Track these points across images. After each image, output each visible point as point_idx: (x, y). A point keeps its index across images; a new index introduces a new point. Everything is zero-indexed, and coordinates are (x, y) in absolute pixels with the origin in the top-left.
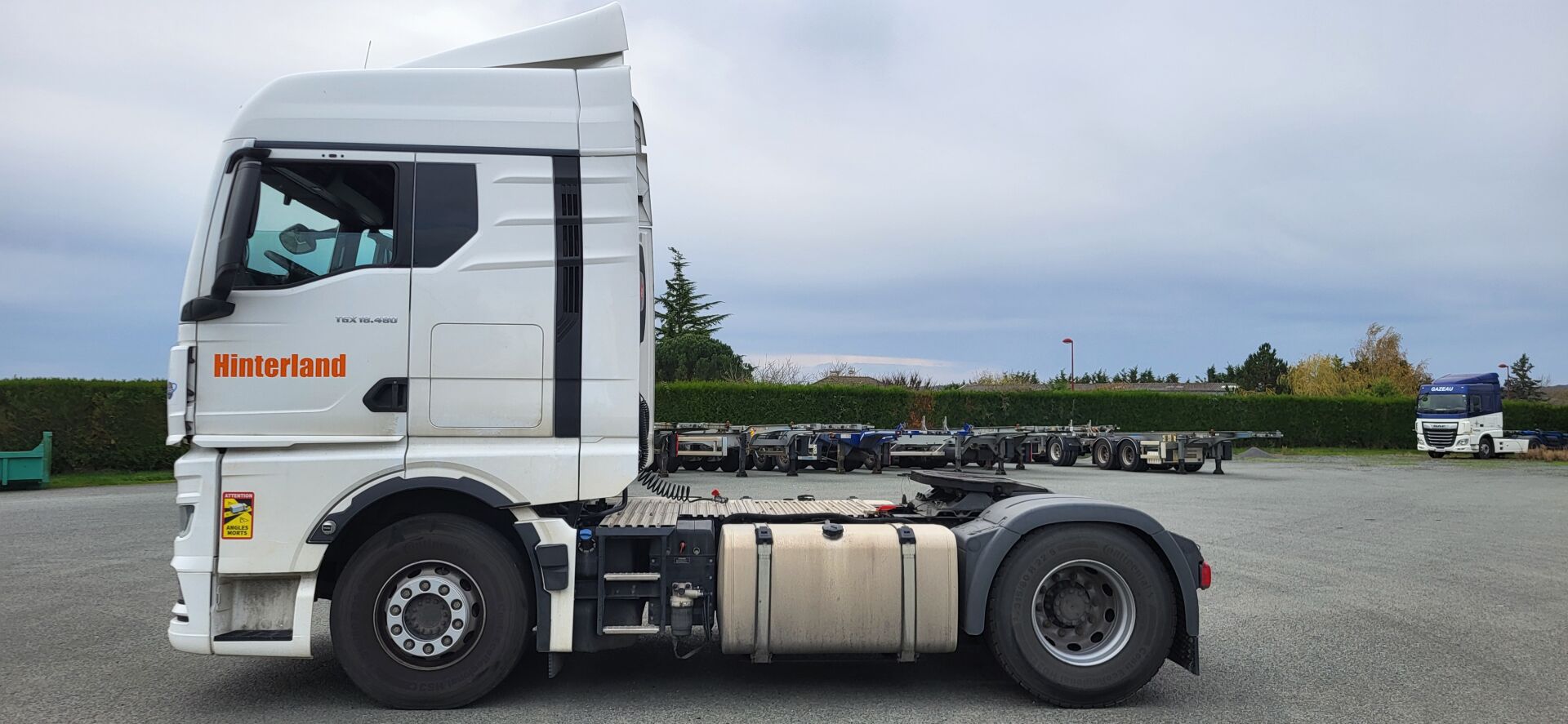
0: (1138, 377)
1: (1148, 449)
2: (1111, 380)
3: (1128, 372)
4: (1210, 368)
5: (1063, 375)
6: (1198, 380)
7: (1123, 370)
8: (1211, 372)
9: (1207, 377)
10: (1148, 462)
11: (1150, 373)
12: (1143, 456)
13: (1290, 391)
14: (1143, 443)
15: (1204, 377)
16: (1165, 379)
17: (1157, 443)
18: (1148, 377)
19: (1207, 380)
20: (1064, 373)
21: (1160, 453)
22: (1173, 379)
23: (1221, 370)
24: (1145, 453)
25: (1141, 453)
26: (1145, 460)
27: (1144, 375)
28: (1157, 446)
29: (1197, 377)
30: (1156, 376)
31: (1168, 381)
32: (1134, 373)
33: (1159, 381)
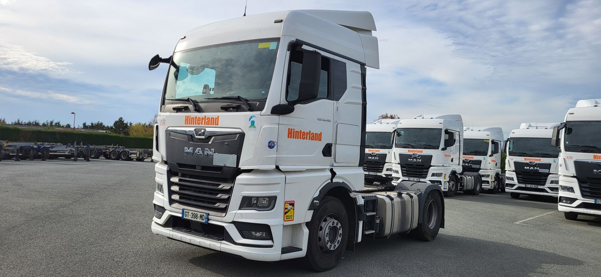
0: (54, 124)
1: (132, 154)
2: (41, 125)
3: (49, 122)
4: (84, 123)
5: (18, 121)
6: (79, 127)
7: (47, 121)
8: (84, 124)
9: (83, 126)
10: (131, 158)
11: (59, 123)
12: (130, 156)
13: (129, 135)
14: (130, 152)
15: (82, 126)
16: (65, 126)
17: (136, 152)
18: (58, 125)
19: (83, 127)
20: (19, 120)
21: (137, 155)
22: (68, 126)
23: (88, 124)
24: (131, 155)
25: (129, 155)
26: (131, 157)
27: (56, 124)
28: (135, 153)
29: (79, 126)
30: (61, 124)
31: (66, 127)
32: (52, 123)
33: (63, 127)
